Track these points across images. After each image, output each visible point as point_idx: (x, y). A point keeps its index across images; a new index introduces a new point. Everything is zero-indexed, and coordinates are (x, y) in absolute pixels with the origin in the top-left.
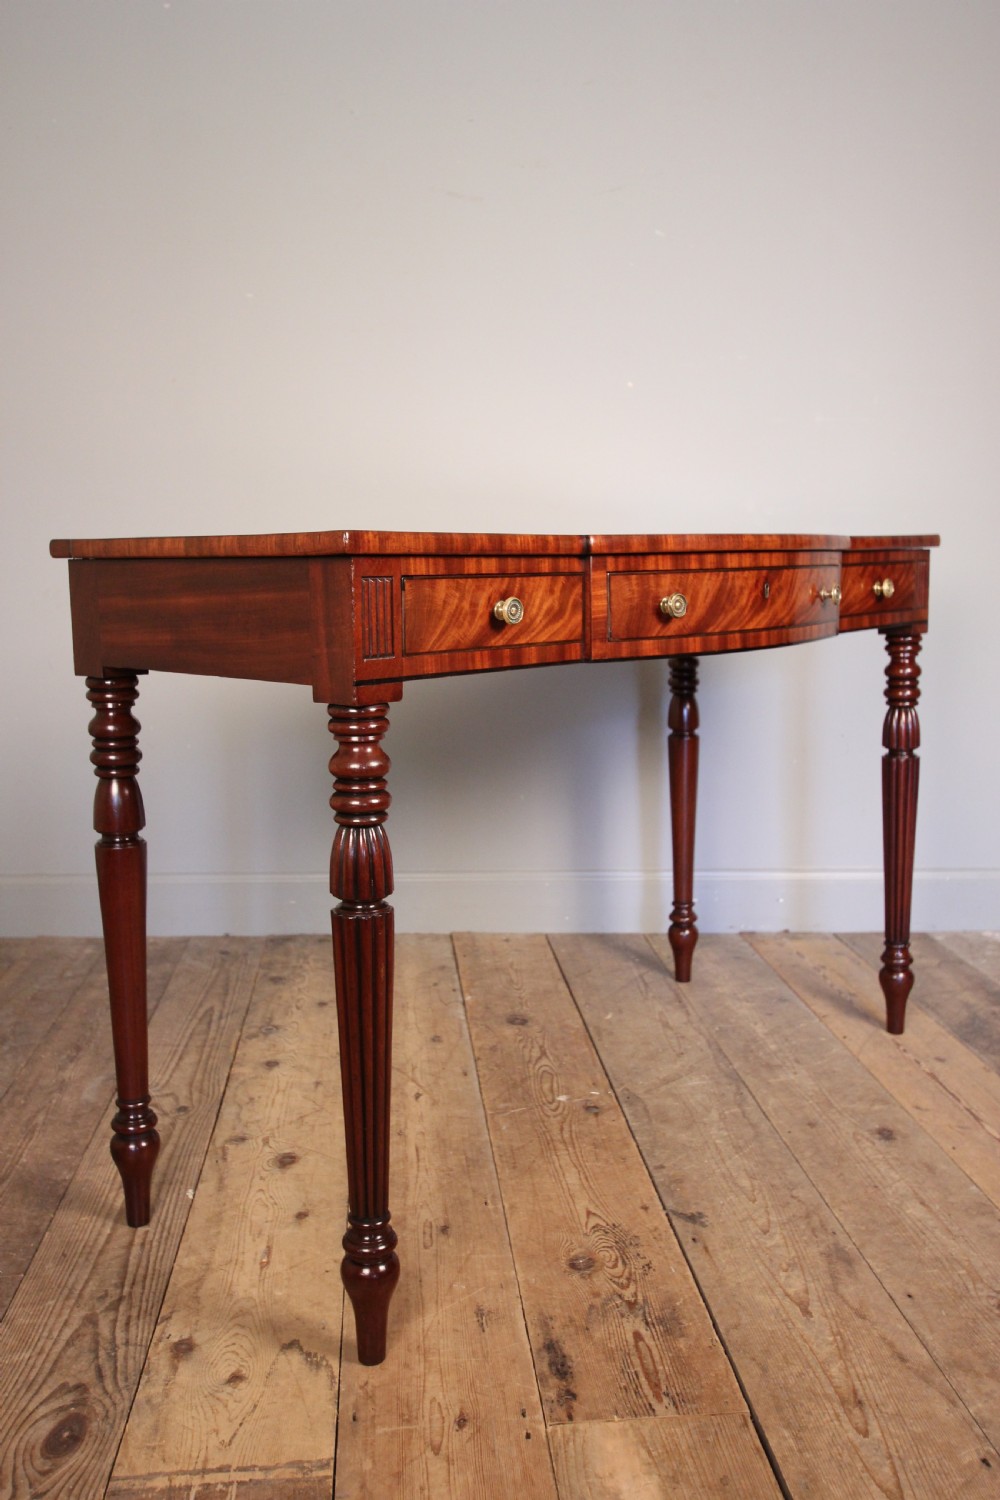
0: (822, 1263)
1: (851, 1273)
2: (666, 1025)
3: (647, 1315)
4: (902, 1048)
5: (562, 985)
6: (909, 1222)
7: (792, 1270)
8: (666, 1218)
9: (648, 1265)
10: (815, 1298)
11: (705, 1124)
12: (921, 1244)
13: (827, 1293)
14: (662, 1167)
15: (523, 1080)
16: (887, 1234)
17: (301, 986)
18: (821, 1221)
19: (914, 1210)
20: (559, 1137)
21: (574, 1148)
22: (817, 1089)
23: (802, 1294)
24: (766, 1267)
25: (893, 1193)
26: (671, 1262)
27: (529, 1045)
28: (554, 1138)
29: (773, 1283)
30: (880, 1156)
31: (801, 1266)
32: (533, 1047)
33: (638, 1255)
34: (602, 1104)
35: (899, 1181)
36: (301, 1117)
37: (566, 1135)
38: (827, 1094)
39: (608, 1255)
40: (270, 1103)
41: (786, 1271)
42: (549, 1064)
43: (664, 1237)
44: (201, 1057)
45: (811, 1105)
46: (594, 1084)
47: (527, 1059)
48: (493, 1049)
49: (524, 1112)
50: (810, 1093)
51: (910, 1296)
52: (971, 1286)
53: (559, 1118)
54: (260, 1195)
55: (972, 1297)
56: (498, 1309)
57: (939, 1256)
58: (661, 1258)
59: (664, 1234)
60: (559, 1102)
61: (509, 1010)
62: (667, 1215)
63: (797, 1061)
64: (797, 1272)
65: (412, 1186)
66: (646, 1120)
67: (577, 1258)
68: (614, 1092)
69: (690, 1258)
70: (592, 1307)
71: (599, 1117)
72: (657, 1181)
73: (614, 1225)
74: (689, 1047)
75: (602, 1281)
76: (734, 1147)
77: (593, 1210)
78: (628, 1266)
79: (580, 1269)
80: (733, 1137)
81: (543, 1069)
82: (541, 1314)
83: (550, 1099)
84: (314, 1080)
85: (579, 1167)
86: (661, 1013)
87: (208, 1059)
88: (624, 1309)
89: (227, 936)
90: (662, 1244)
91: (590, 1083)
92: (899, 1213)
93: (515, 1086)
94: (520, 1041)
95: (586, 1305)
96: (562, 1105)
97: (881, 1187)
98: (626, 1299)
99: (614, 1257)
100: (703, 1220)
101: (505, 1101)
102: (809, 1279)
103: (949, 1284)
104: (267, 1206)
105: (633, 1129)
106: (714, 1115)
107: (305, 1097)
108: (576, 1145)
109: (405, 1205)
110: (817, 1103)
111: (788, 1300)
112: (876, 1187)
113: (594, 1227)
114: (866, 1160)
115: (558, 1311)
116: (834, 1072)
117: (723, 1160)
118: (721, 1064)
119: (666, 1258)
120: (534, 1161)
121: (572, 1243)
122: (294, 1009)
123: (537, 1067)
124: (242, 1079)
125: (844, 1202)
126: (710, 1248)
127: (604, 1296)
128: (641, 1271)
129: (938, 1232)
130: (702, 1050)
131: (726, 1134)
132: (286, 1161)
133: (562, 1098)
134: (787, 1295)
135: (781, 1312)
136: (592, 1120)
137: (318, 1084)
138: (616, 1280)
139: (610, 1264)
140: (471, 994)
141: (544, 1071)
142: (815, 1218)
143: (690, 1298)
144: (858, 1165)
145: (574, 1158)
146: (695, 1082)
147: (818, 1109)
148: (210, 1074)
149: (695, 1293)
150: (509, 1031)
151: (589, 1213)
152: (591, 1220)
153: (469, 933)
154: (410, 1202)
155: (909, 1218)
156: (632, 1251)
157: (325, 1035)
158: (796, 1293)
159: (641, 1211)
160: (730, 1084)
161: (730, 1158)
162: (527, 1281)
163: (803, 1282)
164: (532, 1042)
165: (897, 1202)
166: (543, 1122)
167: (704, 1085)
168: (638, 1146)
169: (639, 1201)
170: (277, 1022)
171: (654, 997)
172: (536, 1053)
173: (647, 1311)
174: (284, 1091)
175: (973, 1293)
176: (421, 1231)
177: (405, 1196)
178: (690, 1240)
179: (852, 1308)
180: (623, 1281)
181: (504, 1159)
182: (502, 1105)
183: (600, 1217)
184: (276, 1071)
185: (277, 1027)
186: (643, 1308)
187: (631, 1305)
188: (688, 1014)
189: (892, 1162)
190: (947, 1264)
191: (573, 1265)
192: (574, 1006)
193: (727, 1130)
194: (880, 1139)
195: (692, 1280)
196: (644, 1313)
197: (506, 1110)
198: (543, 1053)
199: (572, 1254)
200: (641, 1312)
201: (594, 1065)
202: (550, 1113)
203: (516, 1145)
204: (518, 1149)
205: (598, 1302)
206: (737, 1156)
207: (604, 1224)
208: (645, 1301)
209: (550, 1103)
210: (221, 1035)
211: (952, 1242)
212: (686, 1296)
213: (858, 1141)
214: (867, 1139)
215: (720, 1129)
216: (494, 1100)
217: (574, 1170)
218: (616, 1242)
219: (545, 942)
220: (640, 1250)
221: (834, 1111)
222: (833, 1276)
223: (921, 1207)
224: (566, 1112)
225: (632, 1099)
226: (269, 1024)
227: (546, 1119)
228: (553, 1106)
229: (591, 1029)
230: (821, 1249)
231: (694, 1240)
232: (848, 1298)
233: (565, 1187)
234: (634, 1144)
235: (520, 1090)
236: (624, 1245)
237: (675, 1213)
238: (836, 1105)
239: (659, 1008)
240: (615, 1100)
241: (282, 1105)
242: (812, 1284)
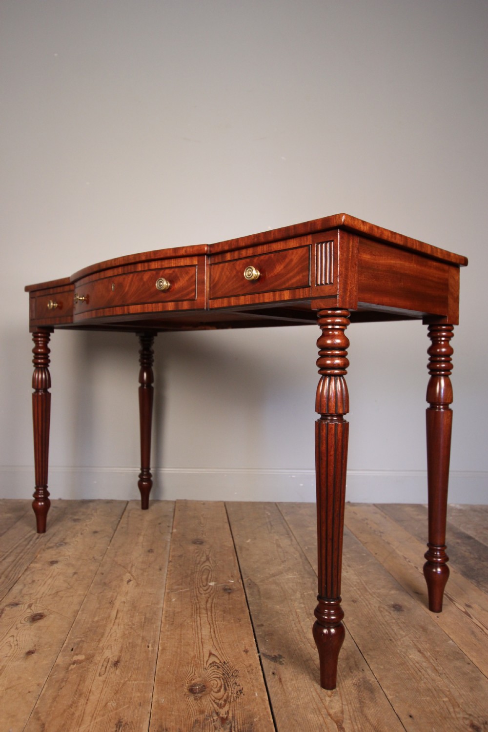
0: (354, 691)
1: (372, 699)
2: (279, 546)
3: (233, 729)
4: (407, 560)
5: (227, 526)
6: (411, 664)
7: (334, 696)
8: (258, 658)
9: (240, 691)
10: (348, 717)
11: (292, 600)
12: (418, 678)
13: (356, 714)
14: (262, 625)
15: (193, 573)
16: (397, 672)
17: (88, 523)
18: (355, 662)
19: (414, 656)
20: (204, 606)
21: (212, 613)
22: (358, 581)
23: (339, 715)
24: (317, 694)
25: (402, 644)
26: (256, 688)
27: (201, 555)
28: (202, 607)
29: (320, 705)
30: (394, 621)
31: (340, 693)
32: (202, 556)
33: (236, 683)
34: (234, 587)
35: (405, 636)
36: (57, 592)
37: (209, 605)
38: (365, 584)
39: (215, 683)
40: (43, 583)
41: (330, 697)
42: (209, 565)
43: (254, 671)
44: (16, 558)
45: (355, 590)
46: (232, 576)
47: (197, 562)
48: (181, 556)
49: (187, 591)
50: (355, 583)
51: (411, 716)
52: (451, 710)
53: (207, 595)
54: (11, 639)
55: (453, 718)
56: (132, 722)
57: (431, 687)
58: (250, 686)
59: (255, 669)
60: (210, 585)
61: (195, 537)
62: (260, 657)
63: (349, 566)
64: (337, 698)
65: (106, 635)
66: (258, 597)
67: (195, 685)
68: (243, 581)
69: (269, 687)
70: (197, 721)
71: (231, 595)
72: (257, 634)
73: (224, 662)
74: (290, 557)
75: (207, 703)
76: (307, 614)
77: (213, 652)
78: (227, 691)
79: (195, 693)
80: (307, 607)
81: (205, 568)
82: (161, 726)
83: (204, 584)
84: (74, 571)
85: (211, 624)
86: (277, 540)
87: (20, 560)
88: (218, 723)
89: (60, 499)
90: (252, 677)
91: (230, 576)
92: (405, 657)
93: (186, 577)
94: (197, 552)
95: (193, 720)
96: (211, 588)
97: (394, 640)
98: (221, 716)
99: (219, 685)
100: (281, 660)
101: (178, 585)
102: (345, 703)
103: (437, 708)
104: (11, 646)
105: (249, 602)
106: (298, 595)
107: (64, 581)
108: (213, 611)
109: (97, 646)
110: (358, 589)
111: (329, 718)
112: (391, 640)
113: (210, 664)
114: (385, 623)
115: (173, 724)
116: (369, 572)
117: (299, 622)
118: (306, 567)
119: (253, 686)
120: (185, 620)
121: (195, 674)
122: (79, 535)
123: (202, 566)
124: (33, 570)
125: (371, 650)
126: (283, 680)
127: (206, 713)
128: (235, 695)
129: (429, 671)
130: (296, 559)
131: (303, 606)
132: (36, 618)
133: (212, 584)
134: (330, 715)
135: (324, 727)
136: (226, 597)
137: (75, 573)
138: (217, 701)
139: (216, 690)
140: (176, 529)
141: (206, 569)
142: (352, 660)
143: (264, 715)
144: (380, 626)
145: (210, 619)
146: (290, 576)
147: (359, 592)
148: (16, 568)
149: (267, 712)
150: (192, 548)
151: (211, 654)
152: (210, 659)
153: (185, 500)
154: (101, 645)
155: (411, 660)
156: (232, 680)
157: (90, 547)
158: (335, 713)
159: (243, 653)
160: (309, 578)
161: (303, 621)
162: (158, 702)
163: (341, 705)
164: (203, 554)
165: (403, 650)
166: (197, 597)
167: (294, 578)
168: (250, 613)
169: (243, 647)
170: (66, 541)
171: (275, 532)
172: (204, 558)
173: (233, 725)
174: (54, 577)
175: (453, 715)
176: (101, 664)
177: (99, 641)
178: (271, 673)
179: (372, 725)
180: (222, 702)
181: (168, 618)
182: (176, 587)
183: (217, 657)
184: (55, 566)
185: (66, 543)
186: (231, 723)
187: (223, 720)
188: (291, 540)
189: (401, 624)
190: (435, 692)
191: (192, 690)
192: (231, 536)
193: (304, 604)
194: (394, 611)
195: (267, 702)
196: (231, 727)
197: (177, 589)
198: (208, 559)
199: (193, 682)
200: (229, 726)
201: (235, 566)
202: (202, 592)
203: (177, 610)
204: (178, 612)
205: (201, 717)
206: (308, 619)
207: (218, 662)
208: (233, 717)
209: (204, 586)
210: (34, 547)
211: (438, 678)
212: (262, 714)
213: (381, 612)
214: (387, 610)
215: (300, 603)
216: (173, 584)
217: (208, 626)
218: (223, 674)
219: (223, 505)
220: (237, 680)
221: (368, 593)
222: (361, 702)
223: (418, 653)
224: (212, 592)
225: (253, 585)
226: (62, 541)
227: (199, 595)
228: (205, 588)
229: (237, 547)
230: (354, 681)
231: (273, 673)
232: (370, 717)
233: (200, 637)
234: (248, 611)
235: (189, 579)
236: (228, 674)
237: (264, 655)
238: (369, 591)
239: (277, 537)
240: (242, 586)
241: (49, 584)
242: (347, 707)
